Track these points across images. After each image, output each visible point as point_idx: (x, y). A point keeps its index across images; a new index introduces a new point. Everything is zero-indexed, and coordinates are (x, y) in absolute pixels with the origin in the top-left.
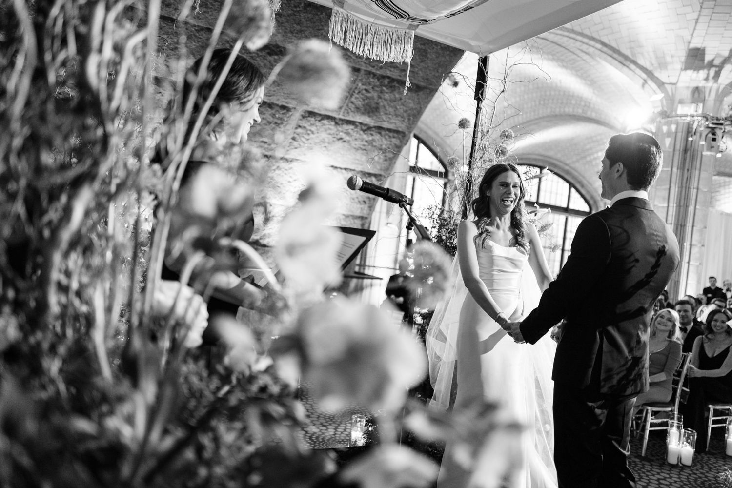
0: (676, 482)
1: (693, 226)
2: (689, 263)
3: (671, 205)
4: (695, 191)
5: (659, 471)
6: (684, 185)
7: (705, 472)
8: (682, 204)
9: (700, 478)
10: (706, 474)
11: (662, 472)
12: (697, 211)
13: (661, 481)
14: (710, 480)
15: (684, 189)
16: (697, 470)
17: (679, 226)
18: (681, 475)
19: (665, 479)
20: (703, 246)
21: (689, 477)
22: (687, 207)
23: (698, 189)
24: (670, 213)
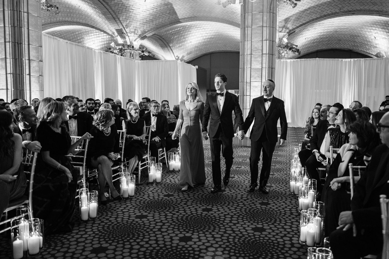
0: (131, 208)
1: (29, 44)
2: (29, 74)
3: (7, 25)
4: (26, 14)
5: (120, 205)
6: (15, 9)
7: (142, 196)
8: (16, 25)
9: (141, 200)
10: (143, 197)
11: (122, 205)
12: (30, 32)
13: (124, 211)
14: (146, 200)
15: (16, 12)
16: (138, 196)
17: (16, 44)
18: (132, 202)
19: (125, 208)
20: (41, 61)
21: (136, 202)
22: (21, 27)
23: (28, 13)
24: (7, 32)
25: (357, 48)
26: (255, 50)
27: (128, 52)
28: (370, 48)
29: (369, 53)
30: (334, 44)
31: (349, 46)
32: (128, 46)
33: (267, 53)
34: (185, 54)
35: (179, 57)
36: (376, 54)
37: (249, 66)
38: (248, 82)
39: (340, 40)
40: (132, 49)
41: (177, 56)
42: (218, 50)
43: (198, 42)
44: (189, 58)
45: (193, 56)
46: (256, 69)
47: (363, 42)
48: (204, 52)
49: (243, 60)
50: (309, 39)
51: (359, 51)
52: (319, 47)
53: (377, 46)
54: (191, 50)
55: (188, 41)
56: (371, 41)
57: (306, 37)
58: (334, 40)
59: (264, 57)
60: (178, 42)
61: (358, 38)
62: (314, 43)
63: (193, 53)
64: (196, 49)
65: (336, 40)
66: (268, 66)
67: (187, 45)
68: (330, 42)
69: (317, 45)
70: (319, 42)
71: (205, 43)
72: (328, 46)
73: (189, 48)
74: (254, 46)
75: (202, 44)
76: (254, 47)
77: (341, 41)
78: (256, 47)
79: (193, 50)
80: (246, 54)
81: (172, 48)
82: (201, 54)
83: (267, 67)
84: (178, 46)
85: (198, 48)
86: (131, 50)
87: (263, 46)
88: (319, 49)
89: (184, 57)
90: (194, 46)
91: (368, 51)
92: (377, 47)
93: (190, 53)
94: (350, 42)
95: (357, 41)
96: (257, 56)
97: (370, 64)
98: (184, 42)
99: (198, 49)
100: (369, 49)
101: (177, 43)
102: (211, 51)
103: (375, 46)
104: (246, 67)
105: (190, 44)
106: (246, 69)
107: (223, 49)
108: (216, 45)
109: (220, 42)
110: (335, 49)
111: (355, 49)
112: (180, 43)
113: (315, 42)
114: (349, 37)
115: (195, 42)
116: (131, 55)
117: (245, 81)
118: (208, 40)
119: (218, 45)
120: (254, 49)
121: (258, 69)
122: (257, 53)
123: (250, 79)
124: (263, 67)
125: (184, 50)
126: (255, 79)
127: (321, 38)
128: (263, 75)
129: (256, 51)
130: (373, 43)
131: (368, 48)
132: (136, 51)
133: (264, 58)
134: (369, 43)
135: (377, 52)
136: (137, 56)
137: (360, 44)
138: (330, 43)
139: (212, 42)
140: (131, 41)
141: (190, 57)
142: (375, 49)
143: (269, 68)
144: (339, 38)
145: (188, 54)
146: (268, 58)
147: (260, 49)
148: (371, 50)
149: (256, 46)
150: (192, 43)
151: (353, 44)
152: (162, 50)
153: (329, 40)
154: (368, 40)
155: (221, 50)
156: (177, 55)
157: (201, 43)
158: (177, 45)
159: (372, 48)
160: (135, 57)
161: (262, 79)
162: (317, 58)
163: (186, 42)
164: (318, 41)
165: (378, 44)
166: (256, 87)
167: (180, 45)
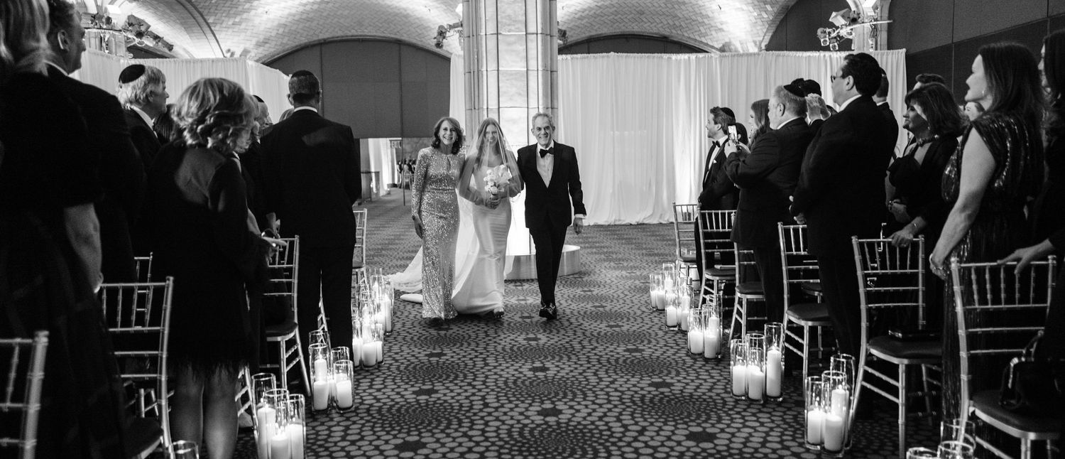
25: (679, 32)
26: (508, 22)
27: (93, 35)
28: (708, 31)
29: (707, 44)
30: (627, 21)
31: (662, 27)
32: (94, 17)
33: (539, 31)
34: (250, 45)
35: (232, 54)
36: (720, 46)
37: (493, 66)
38: (492, 109)
39: (642, 13)
40: (105, 27)
41: (229, 51)
42: (340, 34)
43: (287, 12)
44: (261, 56)
45: (272, 50)
46: (512, 75)
47: (694, 17)
48: (303, 40)
49: (475, 50)
50: (572, 10)
51: (684, 38)
52: (595, 28)
53: (724, 27)
54: (268, 34)
55: (260, 10)
56: (710, 14)
57: (564, 4)
58: (627, 12)
59: (532, 41)
60: (231, 12)
61: (683, 7)
62: (581, 18)
63: (274, 43)
64: (281, 31)
65: (634, 12)
66: (543, 66)
67: (257, 20)
68: (620, 16)
69: (589, 25)
70: (595, 16)
71: (304, 16)
72: (615, 26)
73: (262, 28)
74: (503, 12)
75: (296, 18)
76: (503, 15)
77: (645, 15)
78: (509, 16)
79: (273, 34)
80: (483, 33)
81: (213, 28)
82: (294, 45)
83: (540, 68)
84: (230, 23)
85: (286, 28)
86: (101, 28)
87: (529, 12)
88: (593, 33)
89: (249, 52)
90: (276, 23)
91: (703, 40)
92: (723, 31)
93: (265, 42)
94: (664, 16)
95: (680, 16)
96: (512, 39)
97: (732, 67)
98: (248, 11)
99: (286, 31)
100: (705, 35)
101: (228, 16)
102: (322, 36)
103: (720, 26)
104: (484, 69)
105: (265, 17)
106: (485, 73)
107: (353, 32)
108: (336, 20)
109: (346, 13)
110: (629, 35)
111: (676, 35)
112: (236, 14)
113: (584, 17)
114: (663, 5)
115: (280, 13)
116: (104, 44)
117: (485, 107)
118: (316, 7)
119: (342, 21)
120: (504, 20)
121: (517, 73)
122: (513, 31)
123: (497, 102)
124: (530, 68)
125: (249, 33)
126: (511, 99)
127: (600, 7)
128: (530, 89)
129: (509, 25)
130: (716, 21)
131: (703, 31)
132: (117, 33)
133: (532, 45)
134: (706, 21)
135: (723, 42)
136: (120, 46)
137: (686, 22)
138: (619, 20)
139: (325, 14)
140: (99, 3)
141: (266, 53)
142: (720, 34)
143: (545, 70)
144: (641, 8)
145: (259, 45)
146: (542, 45)
147: (520, 21)
148: (711, 37)
149: (509, 12)
150: (271, 16)
151: (671, 23)
152: (185, 33)
153: (617, 13)
154: (704, 13)
155: (350, 34)
156: (227, 48)
157: (294, 16)
158: (227, 19)
159: (713, 33)
160: (114, 51)
161: (530, 100)
162: (612, 53)
163: (253, 12)
164: (591, 14)
165: (726, 23)
166: (514, 122)
167: (237, 20)
